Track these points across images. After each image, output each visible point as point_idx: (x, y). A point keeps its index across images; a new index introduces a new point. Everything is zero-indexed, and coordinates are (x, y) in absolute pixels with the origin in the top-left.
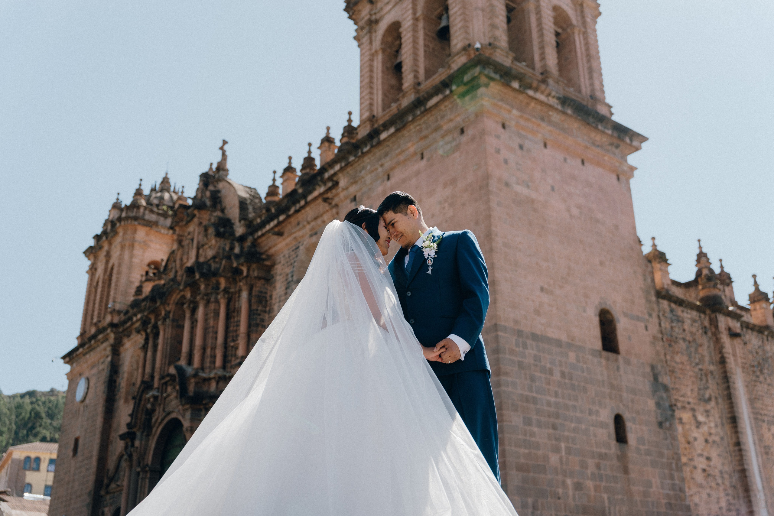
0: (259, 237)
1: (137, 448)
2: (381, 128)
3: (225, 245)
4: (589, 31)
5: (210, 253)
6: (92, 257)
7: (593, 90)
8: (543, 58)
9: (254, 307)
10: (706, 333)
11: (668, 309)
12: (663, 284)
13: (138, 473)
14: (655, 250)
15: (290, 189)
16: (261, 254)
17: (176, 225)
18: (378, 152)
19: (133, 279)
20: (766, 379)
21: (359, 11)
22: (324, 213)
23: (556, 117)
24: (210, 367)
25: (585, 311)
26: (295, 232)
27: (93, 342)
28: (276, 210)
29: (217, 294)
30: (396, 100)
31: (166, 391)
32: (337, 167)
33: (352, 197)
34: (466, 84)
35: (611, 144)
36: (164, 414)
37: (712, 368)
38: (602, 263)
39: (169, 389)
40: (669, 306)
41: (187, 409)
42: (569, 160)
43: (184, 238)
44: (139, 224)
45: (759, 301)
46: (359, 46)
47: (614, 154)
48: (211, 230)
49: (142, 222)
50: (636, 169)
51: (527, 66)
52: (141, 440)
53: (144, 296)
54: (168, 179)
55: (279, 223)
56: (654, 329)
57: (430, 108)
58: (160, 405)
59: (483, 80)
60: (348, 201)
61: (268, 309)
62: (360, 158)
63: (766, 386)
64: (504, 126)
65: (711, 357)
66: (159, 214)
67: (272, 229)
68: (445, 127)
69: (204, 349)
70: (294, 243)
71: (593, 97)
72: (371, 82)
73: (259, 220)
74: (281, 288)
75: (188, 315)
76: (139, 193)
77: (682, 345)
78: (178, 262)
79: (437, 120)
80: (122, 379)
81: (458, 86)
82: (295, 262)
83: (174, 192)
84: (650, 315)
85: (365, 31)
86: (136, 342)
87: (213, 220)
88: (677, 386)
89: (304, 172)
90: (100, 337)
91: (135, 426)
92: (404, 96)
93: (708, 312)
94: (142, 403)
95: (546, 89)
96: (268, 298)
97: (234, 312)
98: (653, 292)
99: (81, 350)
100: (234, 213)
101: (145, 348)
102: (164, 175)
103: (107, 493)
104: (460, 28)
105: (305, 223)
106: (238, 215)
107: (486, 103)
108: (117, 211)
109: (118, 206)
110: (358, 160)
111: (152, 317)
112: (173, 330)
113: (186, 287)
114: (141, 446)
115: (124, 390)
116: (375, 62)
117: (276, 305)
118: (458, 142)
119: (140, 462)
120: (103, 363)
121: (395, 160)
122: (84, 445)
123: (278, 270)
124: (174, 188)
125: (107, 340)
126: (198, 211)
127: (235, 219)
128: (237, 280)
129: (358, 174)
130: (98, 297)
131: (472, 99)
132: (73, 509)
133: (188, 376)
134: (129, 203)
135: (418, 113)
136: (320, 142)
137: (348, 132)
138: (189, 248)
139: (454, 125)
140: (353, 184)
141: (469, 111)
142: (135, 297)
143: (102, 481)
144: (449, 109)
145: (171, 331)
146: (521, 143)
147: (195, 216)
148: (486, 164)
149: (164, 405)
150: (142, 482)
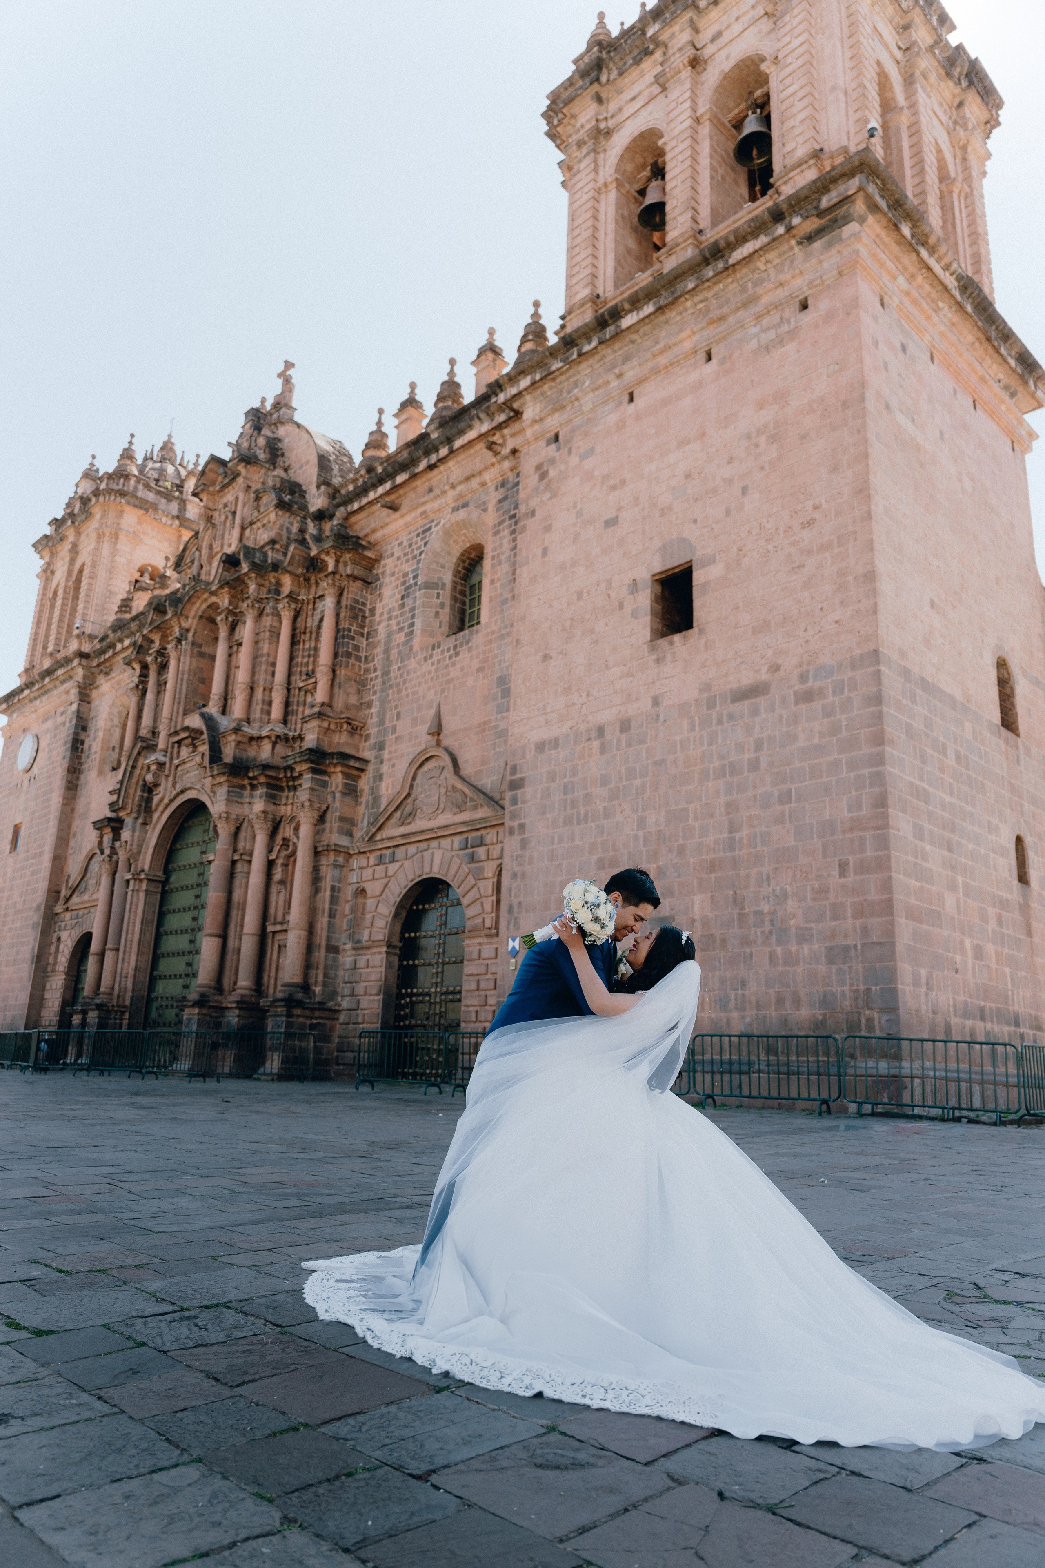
0: (355, 511)
1: (125, 842)
2: (627, 306)
3: (292, 524)
4: (977, 192)
5: (263, 536)
6: (47, 554)
9: (345, 625)
13: (128, 881)
15: (412, 436)
16: (358, 539)
17: (203, 490)
18: (610, 354)
19: (115, 588)
21: (574, 117)
22: (486, 468)
23: (952, 312)
24: (261, 720)
26: (424, 503)
27: (47, 680)
28: (385, 469)
29: (277, 601)
30: (650, 264)
31: (178, 757)
32: (525, 382)
33: (551, 434)
34: (820, 214)
35: (1006, 388)
36: (174, 793)
39: (185, 752)
41: (220, 784)
42: (958, 394)
43: (216, 513)
44: (128, 503)
48: (270, 499)
49: (133, 500)
50: (1038, 438)
52: (134, 831)
53: (134, 613)
54: (173, 444)
55: (395, 488)
57: (739, 263)
58: (167, 776)
59: (860, 206)
60: (542, 443)
61: (366, 630)
62: (573, 363)
64: (883, 302)
66: (159, 493)
67: (381, 497)
68: (765, 300)
69: (251, 688)
70: (421, 522)
72: (595, 237)
73: (351, 488)
74: (391, 597)
75: (223, 633)
76: (127, 455)
78: (205, 551)
79: (746, 288)
80: (95, 739)
81: (804, 218)
82: (421, 554)
83: (182, 463)
85: (584, 150)
86: (119, 683)
87: (270, 483)
89: (441, 405)
90: (60, 672)
91: (123, 808)
92: (668, 254)
94: (137, 771)
96: (367, 614)
97: (305, 633)
99: (26, 692)
100: (307, 474)
101: (141, 689)
102: (166, 439)
103: (67, 909)
105: (447, 487)
106: (315, 479)
107: (863, 250)
108: (91, 482)
109: (93, 473)
110: (567, 370)
111: (156, 637)
112: (194, 660)
113: (221, 587)
114: (133, 841)
115: (97, 756)
116: (603, 203)
117: (383, 625)
118: (793, 325)
119: (130, 865)
120: (62, 714)
121: (649, 365)
122: (30, 836)
123: (388, 568)
124: (182, 458)
125: (71, 677)
126: (245, 467)
127: (310, 483)
128: (313, 581)
129: (565, 395)
130: (57, 613)
131: (829, 246)
132: (10, 930)
133: (222, 730)
134: (110, 471)
135: (711, 274)
136: (476, 353)
137: (534, 333)
138: (224, 531)
139: (787, 294)
140: (555, 410)
141: (825, 265)
142: (119, 615)
143: (58, 892)
144: (775, 267)
145: (191, 661)
146: (904, 341)
147: (238, 475)
148: (860, 360)
149: (175, 778)
150: (132, 897)
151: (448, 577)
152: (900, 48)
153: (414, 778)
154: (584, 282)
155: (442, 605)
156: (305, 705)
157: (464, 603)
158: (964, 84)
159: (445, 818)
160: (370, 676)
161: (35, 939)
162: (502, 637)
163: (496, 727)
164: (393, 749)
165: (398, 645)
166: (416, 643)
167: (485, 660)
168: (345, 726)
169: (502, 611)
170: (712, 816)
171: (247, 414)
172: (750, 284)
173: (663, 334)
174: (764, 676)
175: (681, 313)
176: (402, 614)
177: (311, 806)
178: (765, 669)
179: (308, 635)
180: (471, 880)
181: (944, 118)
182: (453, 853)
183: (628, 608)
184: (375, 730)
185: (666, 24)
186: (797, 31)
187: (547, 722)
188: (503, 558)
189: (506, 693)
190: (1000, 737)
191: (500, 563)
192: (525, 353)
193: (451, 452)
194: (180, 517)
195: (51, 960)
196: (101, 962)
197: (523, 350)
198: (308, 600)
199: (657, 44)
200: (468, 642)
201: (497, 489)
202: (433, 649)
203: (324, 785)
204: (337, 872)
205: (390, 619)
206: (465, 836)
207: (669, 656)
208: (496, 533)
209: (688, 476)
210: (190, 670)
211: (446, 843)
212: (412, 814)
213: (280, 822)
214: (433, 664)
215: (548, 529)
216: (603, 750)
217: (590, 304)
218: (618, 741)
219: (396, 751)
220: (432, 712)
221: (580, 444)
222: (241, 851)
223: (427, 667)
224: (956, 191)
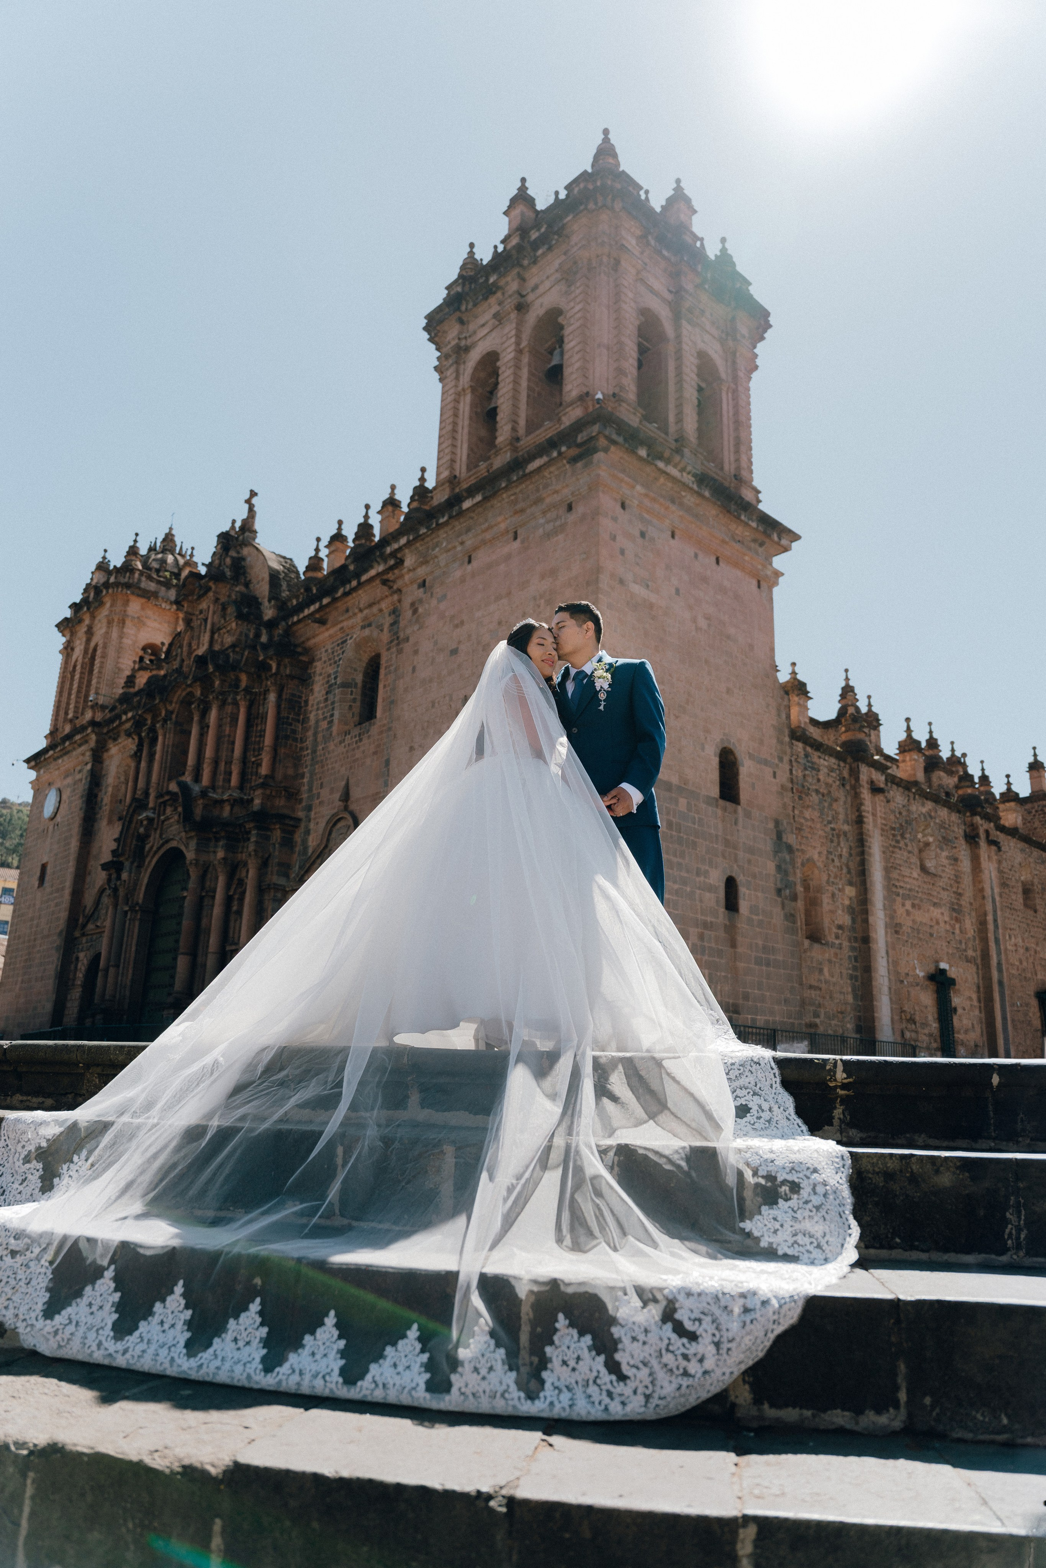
0: (294, 624)
1: (125, 881)
2: (465, 494)
3: (249, 630)
4: (740, 389)
5: (229, 640)
6: (67, 632)
7: (738, 468)
8: (679, 420)
9: (284, 714)
10: (843, 785)
11: (802, 755)
12: (799, 722)
13: (126, 913)
14: (795, 679)
15: (338, 564)
16: (296, 646)
17: (183, 600)
18: (459, 525)
19: (123, 667)
20: (906, 845)
21: (445, 332)
22: (382, 599)
23: (690, 499)
24: (223, 787)
25: (703, 749)
26: (342, 621)
27: (67, 743)
28: (317, 590)
29: (237, 693)
30: (487, 458)
31: (164, 814)
32: (403, 541)
33: (421, 581)
34: (578, 446)
35: (754, 541)
36: (161, 842)
37: (846, 828)
38: (729, 691)
39: (169, 810)
40: (804, 749)
41: (191, 838)
42: (701, 556)
43: (194, 618)
44: (133, 593)
45: (910, 750)
46: (441, 380)
47: (757, 553)
48: (231, 610)
49: (137, 591)
50: (783, 574)
51: (658, 428)
52: (130, 872)
53: (137, 689)
54: (173, 535)
55: (321, 608)
56: (783, 777)
57: (532, 472)
58: (156, 829)
59: (602, 442)
60: (415, 586)
61: (301, 717)
62: (433, 530)
63: (905, 854)
64: (623, 506)
65: (846, 815)
66: (159, 582)
67: (313, 614)
68: (548, 500)
69: (216, 762)
70: (340, 635)
71: (737, 477)
72: (454, 431)
73: (295, 602)
74: (319, 692)
75: (196, 718)
76: (133, 551)
77: (815, 798)
78: (185, 649)
79: (538, 490)
80: (106, 793)
81: (569, 447)
82: (340, 660)
83: (180, 554)
84: (781, 759)
85: (450, 361)
86: (124, 748)
87: (234, 597)
88: (803, 847)
89: (357, 542)
90: (78, 737)
91: (122, 854)
92: (496, 454)
93: (849, 760)
94: (133, 825)
95: (680, 462)
96: (303, 704)
97: (257, 718)
98: (787, 732)
99: (51, 753)
100: (262, 589)
101: (137, 756)
102: (167, 531)
103: (83, 935)
104: (577, 370)
105: (356, 611)
106: (267, 593)
107: (602, 473)
108: (103, 573)
109: (105, 566)
111: (149, 717)
112: (175, 736)
113: (195, 681)
114: (130, 880)
115: (107, 808)
116: (462, 404)
117: (314, 713)
118: (563, 521)
119: (128, 900)
120: (80, 771)
121: (480, 538)
122: (54, 873)
123: (318, 669)
124: (181, 548)
125: (86, 742)
126: (214, 583)
127: (264, 598)
128: (264, 677)
129: (428, 552)
130: (75, 686)
131: (586, 466)
132: (39, 952)
133: (194, 795)
134: (119, 565)
135: (515, 478)
136: (381, 505)
137: (419, 495)
138: (200, 632)
139: (559, 498)
140: (422, 563)
141: (581, 481)
142: (125, 690)
143: (76, 920)
145: (173, 738)
147: (210, 589)
148: (598, 553)
149: (161, 830)
150: (130, 924)
151: (359, 678)
153: (330, 834)
154: (445, 466)
155: (354, 700)
156: (254, 776)
160: (303, 754)
161: (58, 959)
162: (390, 729)
164: (317, 810)
165: (323, 730)
166: (335, 729)
167: (379, 746)
168: (283, 793)
169: (390, 710)
171: (219, 536)
173: (488, 516)
175: (500, 502)
176: (326, 706)
177: (256, 855)
179: (260, 720)
184: (306, 795)
185: (502, 275)
186: (578, 300)
188: (392, 669)
189: (389, 773)
190: (717, 807)
191: (389, 673)
192: (413, 508)
193: (360, 584)
195: (71, 977)
196: (106, 976)
197: (411, 506)
198: (259, 693)
199: (499, 288)
200: (368, 731)
201: (390, 615)
202: (346, 735)
203: (268, 838)
205: (318, 709)
209: (500, 623)
210: (173, 745)
213: (236, 866)
214: (345, 747)
215: (416, 652)
217: (447, 484)
219: (319, 812)
220: (343, 783)
221: (438, 591)
222: (207, 889)
223: (341, 749)
224: (725, 389)
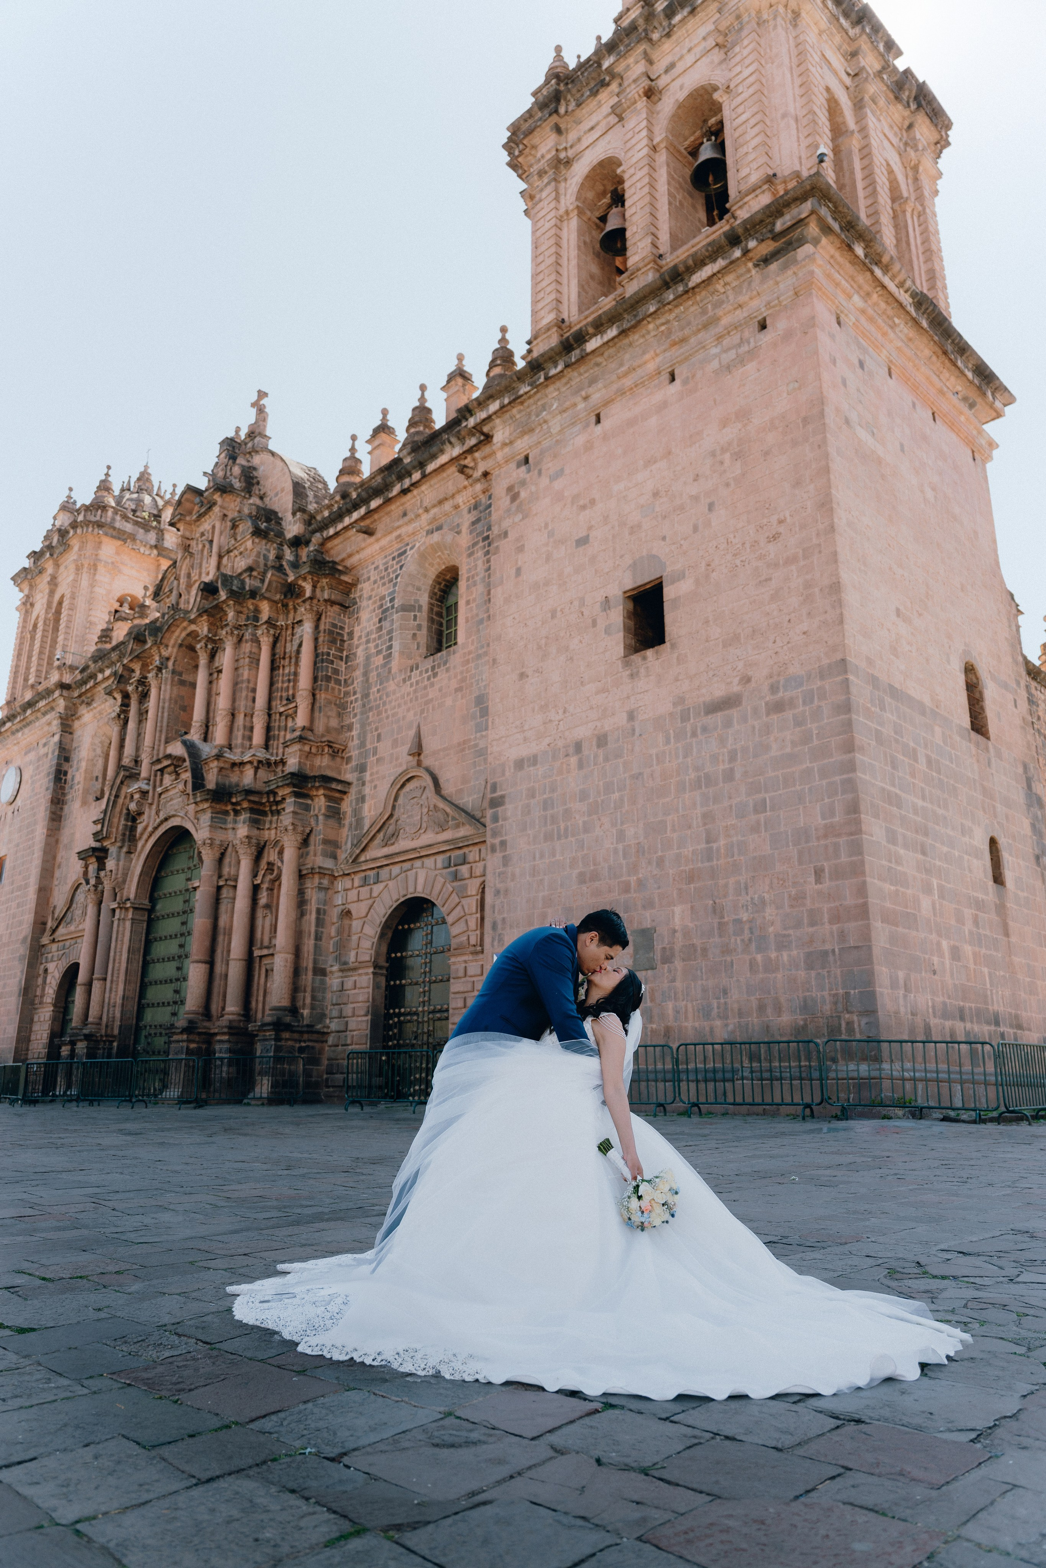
0: (331, 537)
1: (110, 872)
3: (269, 551)
4: (929, 212)
5: (241, 564)
6: (26, 587)
9: (323, 649)
13: (114, 910)
15: (385, 461)
16: (334, 564)
17: (180, 520)
18: (576, 377)
19: (94, 619)
21: (534, 147)
22: (459, 492)
23: (905, 328)
24: (242, 745)
26: (398, 527)
27: (29, 712)
28: (360, 494)
29: (256, 627)
30: (612, 289)
31: (161, 785)
32: (494, 406)
33: (522, 457)
34: (775, 237)
35: (965, 399)
36: (158, 821)
38: (963, 588)
39: (168, 780)
41: (203, 811)
42: (917, 407)
43: (193, 542)
44: (106, 534)
47: (972, 413)
48: (246, 527)
49: (111, 531)
50: (997, 446)
52: (118, 860)
53: (114, 643)
54: (149, 474)
55: (369, 513)
56: (1024, 708)
57: (698, 286)
58: (151, 804)
59: (813, 229)
60: (513, 465)
61: (345, 653)
62: (540, 387)
64: (839, 321)
66: (136, 523)
67: (356, 522)
68: (724, 321)
69: (232, 715)
70: (397, 546)
72: (558, 264)
73: (326, 513)
74: (369, 621)
75: (203, 661)
76: (104, 486)
78: (183, 580)
79: (706, 310)
80: (78, 770)
81: (760, 242)
82: (397, 577)
83: (159, 493)
84: (1018, 683)
85: (546, 180)
86: (100, 713)
87: (246, 511)
89: (412, 430)
90: (42, 704)
91: (107, 838)
92: (629, 279)
94: (120, 801)
96: (345, 638)
97: (284, 658)
99: (8, 725)
100: (282, 501)
101: (123, 718)
102: (142, 469)
103: (53, 941)
104: (755, 148)
105: (421, 511)
106: (290, 506)
107: (817, 271)
108: (69, 515)
109: (70, 506)
110: (535, 393)
111: (137, 667)
112: (175, 688)
113: (200, 615)
114: (118, 870)
115: (81, 786)
116: (565, 230)
117: (361, 648)
118: (752, 344)
119: (116, 894)
120: (45, 745)
121: (615, 387)
122: (14, 868)
123: (364, 592)
124: (159, 488)
125: (52, 709)
126: (221, 496)
127: (286, 511)
128: (291, 607)
129: (533, 418)
130: (37, 645)
131: (785, 267)
133: (204, 757)
134: (88, 503)
135: (671, 297)
136: (446, 379)
137: (502, 358)
138: (202, 559)
139: (745, 315)
140: (524, 433)
141: (782, 286)
142: (100, 646)
143: (44, 924)
144: (733, 288)
145: (172, 690)
146: (862, 357)
147: (215, 504)
148: (818, 377)
149: (158, 805)
150: (118, 926)
151: (424, 599)
152: (849, 74)
153: (396, 799)
154: (549, 307)
155: (419, 627)
156: (286, 730)
157: (441, 625)
158: (913, 106)
159: (428, 838)
160: (349, 699)
161: (22, 972)
162: (479, 657)
163: (476, 745)
164: (375, 770)
165: (377, 668)
166: (395, 664)
167: (463, 680)
168: (326, 749)
169: (478, 630)
170: (690, 827)
171: (222, 443)
172: (709, 306)
173: (627, 356)
174: (736, 688)
175: (643, 336)
176: (380, 637)
177: (294, 829)
178: (736, 680)
179: (287, 660)
180: (455, 898)
181: (895, 141)
182: (437, 872)
183: (602, 624)
184: (357, 752)
185: (621, 56)
186: (747, 62)
187: (525, 739)
188: (477, 578)
189: (484, 712)
190: (970, 741)
191: (475, 584)
192: (494, 377)
193: (424, 476)
194: (158, 547)
195: (38, 993)
196: (89, 991)
197: (492, 374)
198: (287, 625)
199: (613, 76)
200: (445, 663)
201: (469, 512)
202: (412, 671)
203: (307, 808)
204: (322, 895)
205: (368, 642)
206: (448, 854)
207: (642, 671)
208: (470, 555)
209: (656, 494)
210: (171, 699)
211: (429, 862)
212: (395, 835)
213: (264, 846)
214: (411, 685)
215: (521, 549)
216: (581, 766)
217: (555, 329)
218: (596, 756)
219: (377, 772)
220: (412, 733)
221: (550, 466)
222: (226, 877)
223: (407, 688)
224: (909, 210)
